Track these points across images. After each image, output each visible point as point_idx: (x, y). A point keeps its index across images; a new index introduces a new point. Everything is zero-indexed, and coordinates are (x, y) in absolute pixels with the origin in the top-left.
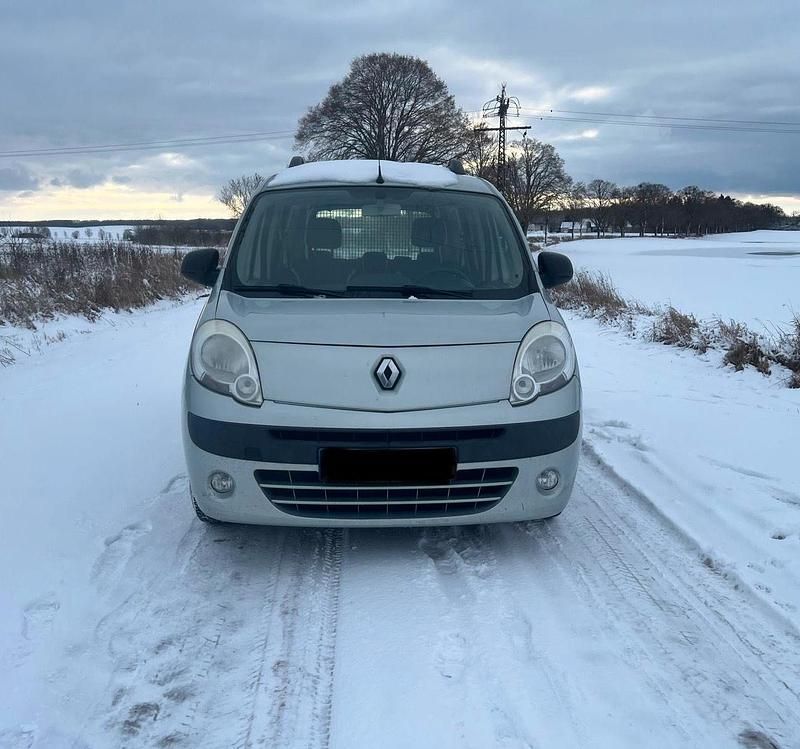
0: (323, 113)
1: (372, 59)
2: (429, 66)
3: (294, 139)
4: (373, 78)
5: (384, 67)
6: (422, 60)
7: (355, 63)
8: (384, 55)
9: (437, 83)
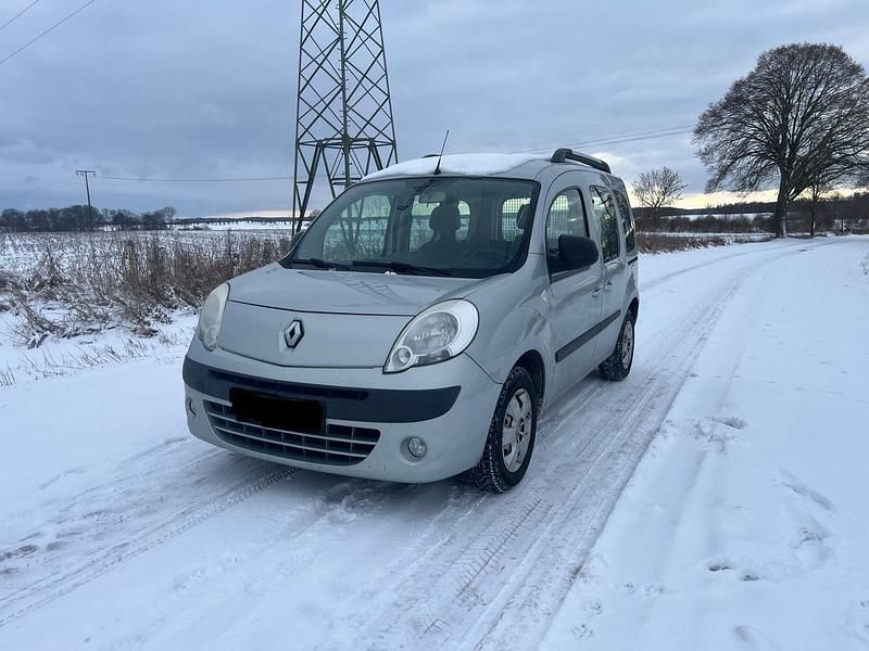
0: (725, 108)
1: (781, 51)
2: (843, 51)
3: (692, 133)
4: (779, 69)
5: (792, 57)
6: (837, 45)
7: (763, 57)
8: (793, 46)
9: (853, 66)
